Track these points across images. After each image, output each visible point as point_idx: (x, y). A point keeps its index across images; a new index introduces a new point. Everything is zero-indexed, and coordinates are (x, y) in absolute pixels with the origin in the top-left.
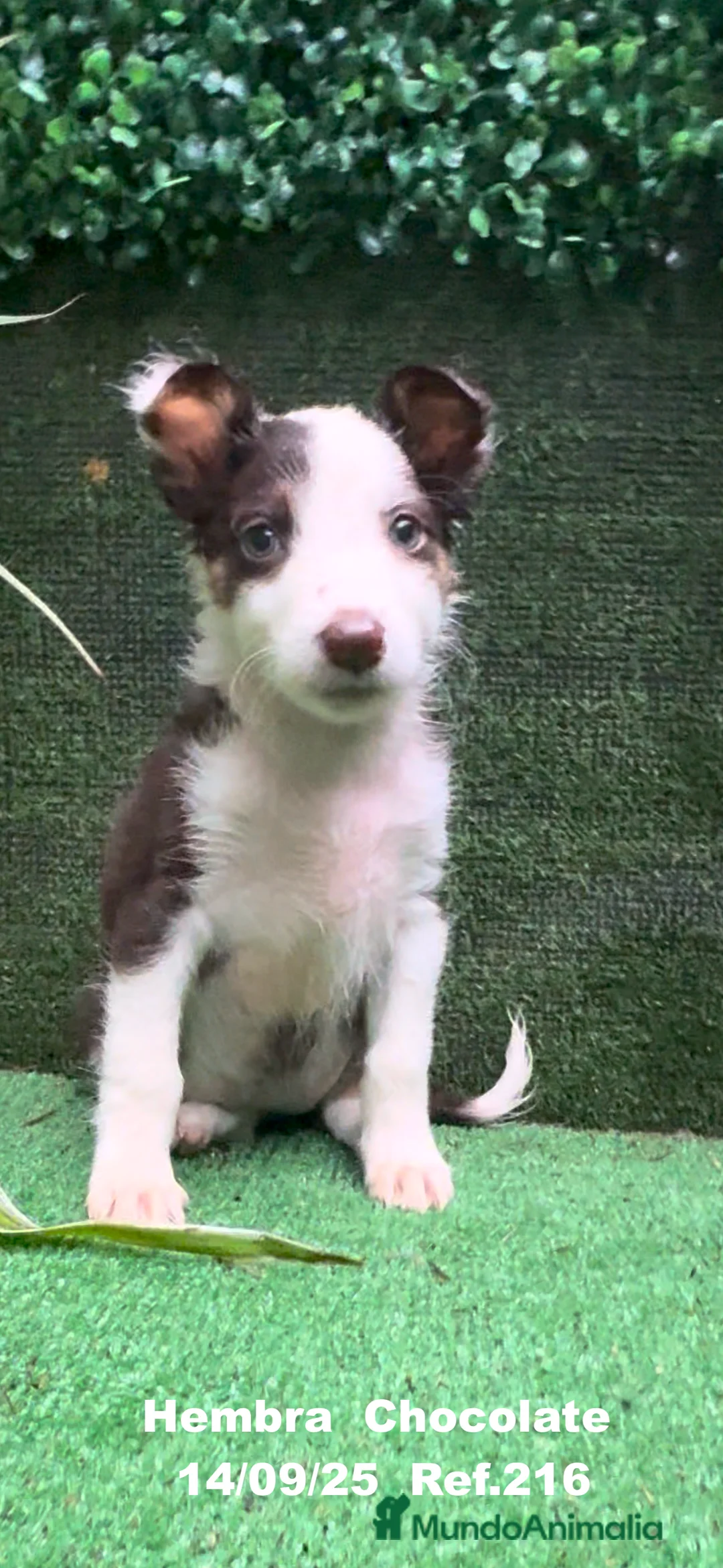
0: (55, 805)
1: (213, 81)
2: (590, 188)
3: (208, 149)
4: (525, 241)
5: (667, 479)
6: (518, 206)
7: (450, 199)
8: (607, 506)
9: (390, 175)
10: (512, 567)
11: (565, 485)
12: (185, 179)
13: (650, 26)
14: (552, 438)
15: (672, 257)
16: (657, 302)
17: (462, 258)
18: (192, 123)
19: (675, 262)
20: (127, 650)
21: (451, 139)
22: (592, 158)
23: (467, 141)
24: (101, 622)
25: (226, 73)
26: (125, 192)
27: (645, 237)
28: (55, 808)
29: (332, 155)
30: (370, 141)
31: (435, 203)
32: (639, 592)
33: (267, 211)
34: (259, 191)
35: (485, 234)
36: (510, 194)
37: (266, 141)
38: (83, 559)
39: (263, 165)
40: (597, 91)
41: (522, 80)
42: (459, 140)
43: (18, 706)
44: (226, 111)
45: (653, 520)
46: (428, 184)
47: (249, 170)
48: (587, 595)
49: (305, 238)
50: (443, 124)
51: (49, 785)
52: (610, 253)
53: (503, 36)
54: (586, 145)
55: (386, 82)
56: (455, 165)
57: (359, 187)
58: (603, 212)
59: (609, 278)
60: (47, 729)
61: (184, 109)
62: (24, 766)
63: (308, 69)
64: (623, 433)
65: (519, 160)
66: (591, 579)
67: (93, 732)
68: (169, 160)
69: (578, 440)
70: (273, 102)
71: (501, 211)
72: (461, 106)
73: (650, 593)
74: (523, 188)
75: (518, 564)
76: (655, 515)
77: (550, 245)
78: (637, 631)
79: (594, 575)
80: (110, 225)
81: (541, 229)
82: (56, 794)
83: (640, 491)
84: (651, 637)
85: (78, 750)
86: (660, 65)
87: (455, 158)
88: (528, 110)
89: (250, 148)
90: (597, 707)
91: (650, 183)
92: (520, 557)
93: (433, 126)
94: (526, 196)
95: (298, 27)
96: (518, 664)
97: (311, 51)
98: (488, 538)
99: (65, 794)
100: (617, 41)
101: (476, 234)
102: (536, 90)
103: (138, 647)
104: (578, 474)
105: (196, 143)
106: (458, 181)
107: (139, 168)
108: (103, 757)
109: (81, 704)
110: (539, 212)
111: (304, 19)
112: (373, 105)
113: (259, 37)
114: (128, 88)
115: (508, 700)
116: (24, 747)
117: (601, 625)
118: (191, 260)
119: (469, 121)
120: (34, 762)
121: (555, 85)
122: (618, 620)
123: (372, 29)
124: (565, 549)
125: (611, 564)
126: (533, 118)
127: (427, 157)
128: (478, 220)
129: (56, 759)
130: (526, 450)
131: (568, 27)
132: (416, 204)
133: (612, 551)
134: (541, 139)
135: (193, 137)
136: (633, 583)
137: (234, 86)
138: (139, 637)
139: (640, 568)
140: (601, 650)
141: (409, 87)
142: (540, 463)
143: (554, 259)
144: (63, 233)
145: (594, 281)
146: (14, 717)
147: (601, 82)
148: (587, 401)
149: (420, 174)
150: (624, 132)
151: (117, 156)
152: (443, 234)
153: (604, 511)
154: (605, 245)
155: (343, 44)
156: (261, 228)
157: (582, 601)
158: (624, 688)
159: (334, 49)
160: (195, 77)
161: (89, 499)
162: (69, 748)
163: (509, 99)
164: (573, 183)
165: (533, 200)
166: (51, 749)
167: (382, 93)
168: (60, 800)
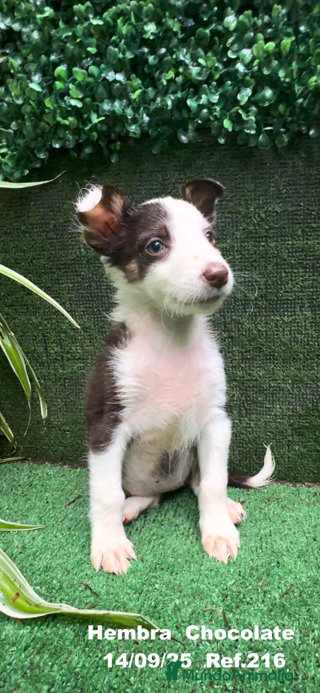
1: (111, 76)
2: (274, 106)
3: (112, 106)
4: (248, 131)
5: (314, 225)
6: (244, 116)
7: (215, 117)
8: (290, 239)
9: (188, 108)
10: (252, 265)
11: (272, 231)
12: (103, 118)
13: (297, 32)
14: (265, 212)
15: (312, 132)
16: (307, 152)
17: (222, 141)
18: (105, 95)
19: (313, 134)
20: (102, 307)
21: (213, 90)
22: (274, 93)
23: (220, 91)
24: (92, 297)
25: (116, 72)
26: (81, 126)
27: (299, 125)
28: (80, 368)
29: (163, 103)
30: (179, 95)
31: (209, 119)
32: (306, 272)
33: (139, 129)
34: (135, 120)
35: (230, 130)
36: (240, 111)
37: (135, 99)
38: (83, 273)
39: (136, 110)
40: (275, 63)
41: (243, 62)
42: (217, 91)
43: (64, 331)
44: (118, 88)
45: (309, 242)
46: (205, 111)
47: (129, 112)
48: (283, 275)
49: (156, 139)
50: (209, 84)
51: (77, 359)
52: (285, 133)
53: (232, 44)
54: (271, 88)
55: (184, 70)
56: (216, 102)
57: (176, 115)
58: (281, 116)
59: (285, 144)
60: (75, 338)
61: (101, 90)
62: (68, 353)
63: (151, 67)
64: (294, 208)
65: (243, 97)
66: (285, 268)
67: (93, 339)
68: (97, 112)
69: (277, 212)
70: (137, 82)
71: (237, 119)
72: (217, 76)
73: (310, 272)
74: (246, 108)
75: (254, 264)
76: (310, 240)
77: (259, 132)
78: (305, 288)
79: (286, 266)
80: (77, 141)
81: (255, 125)
82: (81, 363)
83: (303, 231)
84: (311, 290)
85: (88, 346)
86: (302, 49)
87: (215, 98)
88: (246, 75)
89: (130, 102)
90: (290, 319)
91: (300, 101)
92: (255, 261)
93: (205, 86)
94: (247, 112)
95: (146, 50)
96: (257, 304)
97: (151, 59)
98: (241, 254)
99: (84, 363)
100: (282, 40)
101: (227, 130)
102: (248, 66)
103: (107, 305)
104: (277, 226)
105: (108, 103)
106: (218, 108)
107: (85, 116)
108: (97, 348)
109: (87, 328)
110: (253, 118)
111: (148, 46)
112: (179, 79)
113: (129, 55)
114: (76, 83)
115: (254, 318)
116: (67, 346)
117: (290, 286)
118: (112, 152)
119: (221, 82)
120: (71, 351)
121: (256, 62)
122: (297, 284)
123: (176, 47)
124: (273, 257)
125: (293, 261)
126: (248, 78)
127: (204, 99)
128: (227, 124)
129: (80, 349)
130: (254, 218)
131: (260, 36)
132: (201, 120)
133: (293, 257)
134: (251, 87)
135: (106, 100)
136: (302, 268)
137: (120, 77)
138: (107, 302)
139: (305, 262)
140: (291, 296)
141: (194, 70)
142: (260, 223)
143: (261, 137)
144: (57, 146)
145: (279, 146)
146: (63, 335)
147: (276, 59)
148: (279, 196)
149: (201, 107)
150: (287, 80)
151: (76, 112)
152: (214, 132)
153: (289, 240)
154: (282, 130)
155: (165, 55)
156: (137, 136)
157: (281, 277)
158: (301, 311)
159: (161, 58)
160: (103, 75)
161: (82, 250)
162: (84, 345)
163: (237, 71)
164: (267, 104)
165: (250, 114)
166: (77, 346)
167: (183, 74)
168: (82, 365)
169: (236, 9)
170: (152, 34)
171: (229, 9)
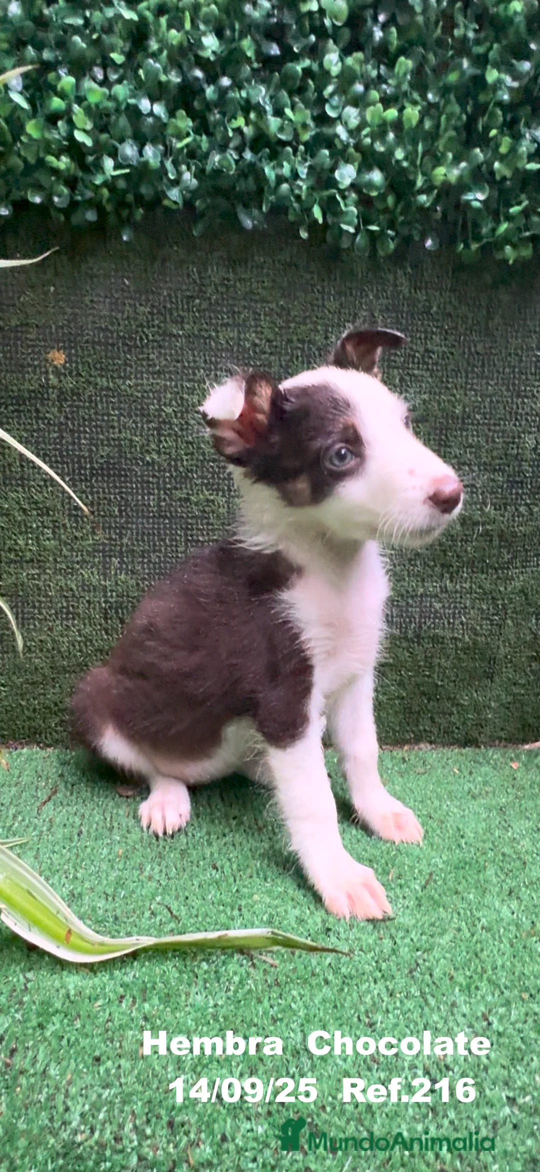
0: (33, 575)
1: (145, 105)
2: (383, 197)
3: (140, 151)
4: (345, 227)
6: (342, 205)
7: (298, 197)
12: (127, 171)
15: (429, 243)
17: (305, 235)
18: (129, 132)
21: (300, 159)
24: (62, 456)
25: (152, 99)
26: (80, 174)
29: (225, 163)
30: (249, 156)
33: (181, 196)
35: (321, 221)
36: (338, 197)
38: (49, 416)
41: (346, 125)
43: (4, 511)
44: (152, 126)
46: (286, 186)
47: (170, 168)
49: (203, 214)
51: (27, 562)
53: (332, 95)
56: (304, 176)
60: (26, 525)
61: (124, 122)
62: (10, 550)
65: (343, 177)
67: (58, 527)
68: (114, 154)
70: (184, 122)
80: (73, 197)
81: (356, 220)
85: (48, 539)
87: (303, 171)
88: (349, 145)
94: (344, 198)
95: (199, 73)
97: (210, 91)
99: (40, 567)
100: (404, 107)
105: (132, 146)
106: (304, 186)
107: (90, 159)
110: (354, 210)
114: (85, 103)
120: (17, 548)
121: (366, 131)
123: (249, 82)
127: (286, 169)
129: (33, 544)
134: (356, 164)
135: (130, 141)
137: (159, 109)
138: (89, 466)
143: (359, 238)
144: (37, 200)
150: (405, 164)
152: (291, 218)
155: (229, 89)
159: (222, 92)
160: (132, 101)
162: (41, 537)
163: (336, 136)
164: (374, 193)
165: (349, 202)
166: (28, 538)
167: (255, 125)
168: (37, 571)
169: (341, 45)
170: (214, 52)
171: (331, 41)
